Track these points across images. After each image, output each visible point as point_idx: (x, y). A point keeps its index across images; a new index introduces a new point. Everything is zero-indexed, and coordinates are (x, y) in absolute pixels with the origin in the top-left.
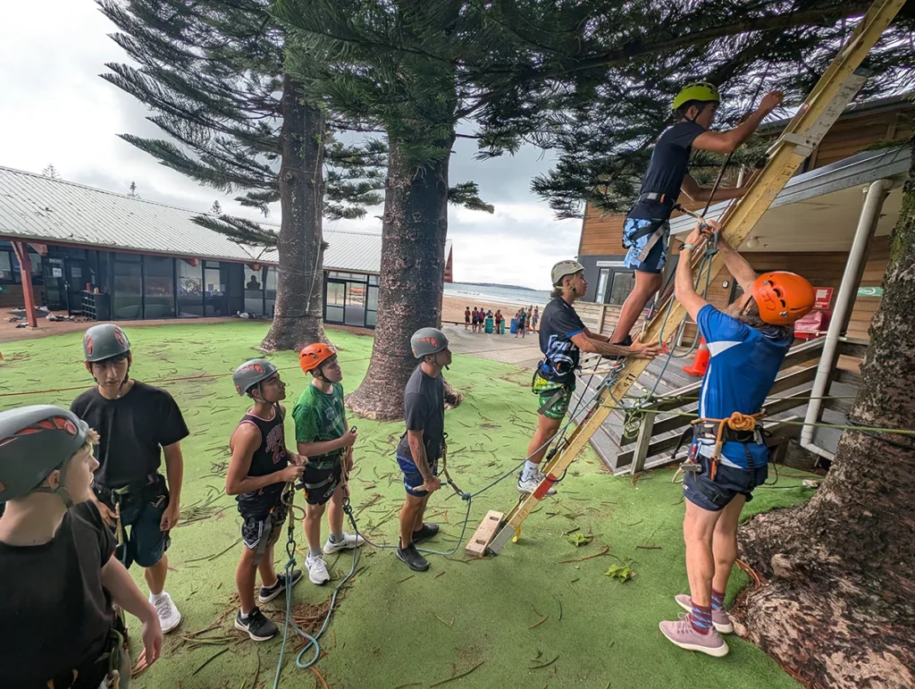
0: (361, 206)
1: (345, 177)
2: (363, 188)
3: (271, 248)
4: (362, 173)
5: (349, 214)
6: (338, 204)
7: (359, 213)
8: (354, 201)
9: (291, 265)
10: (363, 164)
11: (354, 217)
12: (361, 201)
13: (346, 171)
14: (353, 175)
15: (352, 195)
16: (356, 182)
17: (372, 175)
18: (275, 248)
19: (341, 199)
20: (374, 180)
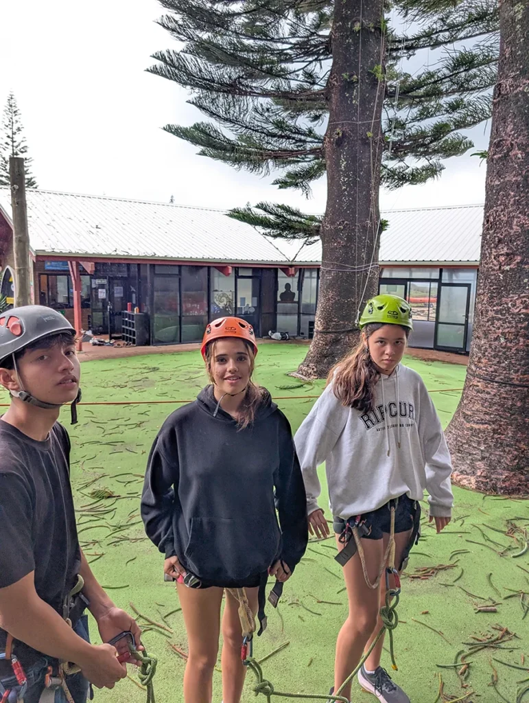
0: (434, 160)
1: (413, 120)
2: (440, 130)
3: (312, 239)
4: (438, 108)
5: (415, 178)
6: (402, 164)
7: (432, 171)
8: (425, 154)
9: (337, 259)
10: (438, 94)
11: (423, 180)
12: (435, 152)
13: (415, 111)
14: (425, 114)
15: (423, 145)
16: (428, 124)
17: (454, 107)
18: (317, 238)
19: (406, 154)
20: (456, 115)
